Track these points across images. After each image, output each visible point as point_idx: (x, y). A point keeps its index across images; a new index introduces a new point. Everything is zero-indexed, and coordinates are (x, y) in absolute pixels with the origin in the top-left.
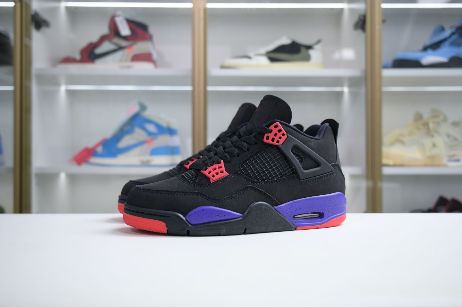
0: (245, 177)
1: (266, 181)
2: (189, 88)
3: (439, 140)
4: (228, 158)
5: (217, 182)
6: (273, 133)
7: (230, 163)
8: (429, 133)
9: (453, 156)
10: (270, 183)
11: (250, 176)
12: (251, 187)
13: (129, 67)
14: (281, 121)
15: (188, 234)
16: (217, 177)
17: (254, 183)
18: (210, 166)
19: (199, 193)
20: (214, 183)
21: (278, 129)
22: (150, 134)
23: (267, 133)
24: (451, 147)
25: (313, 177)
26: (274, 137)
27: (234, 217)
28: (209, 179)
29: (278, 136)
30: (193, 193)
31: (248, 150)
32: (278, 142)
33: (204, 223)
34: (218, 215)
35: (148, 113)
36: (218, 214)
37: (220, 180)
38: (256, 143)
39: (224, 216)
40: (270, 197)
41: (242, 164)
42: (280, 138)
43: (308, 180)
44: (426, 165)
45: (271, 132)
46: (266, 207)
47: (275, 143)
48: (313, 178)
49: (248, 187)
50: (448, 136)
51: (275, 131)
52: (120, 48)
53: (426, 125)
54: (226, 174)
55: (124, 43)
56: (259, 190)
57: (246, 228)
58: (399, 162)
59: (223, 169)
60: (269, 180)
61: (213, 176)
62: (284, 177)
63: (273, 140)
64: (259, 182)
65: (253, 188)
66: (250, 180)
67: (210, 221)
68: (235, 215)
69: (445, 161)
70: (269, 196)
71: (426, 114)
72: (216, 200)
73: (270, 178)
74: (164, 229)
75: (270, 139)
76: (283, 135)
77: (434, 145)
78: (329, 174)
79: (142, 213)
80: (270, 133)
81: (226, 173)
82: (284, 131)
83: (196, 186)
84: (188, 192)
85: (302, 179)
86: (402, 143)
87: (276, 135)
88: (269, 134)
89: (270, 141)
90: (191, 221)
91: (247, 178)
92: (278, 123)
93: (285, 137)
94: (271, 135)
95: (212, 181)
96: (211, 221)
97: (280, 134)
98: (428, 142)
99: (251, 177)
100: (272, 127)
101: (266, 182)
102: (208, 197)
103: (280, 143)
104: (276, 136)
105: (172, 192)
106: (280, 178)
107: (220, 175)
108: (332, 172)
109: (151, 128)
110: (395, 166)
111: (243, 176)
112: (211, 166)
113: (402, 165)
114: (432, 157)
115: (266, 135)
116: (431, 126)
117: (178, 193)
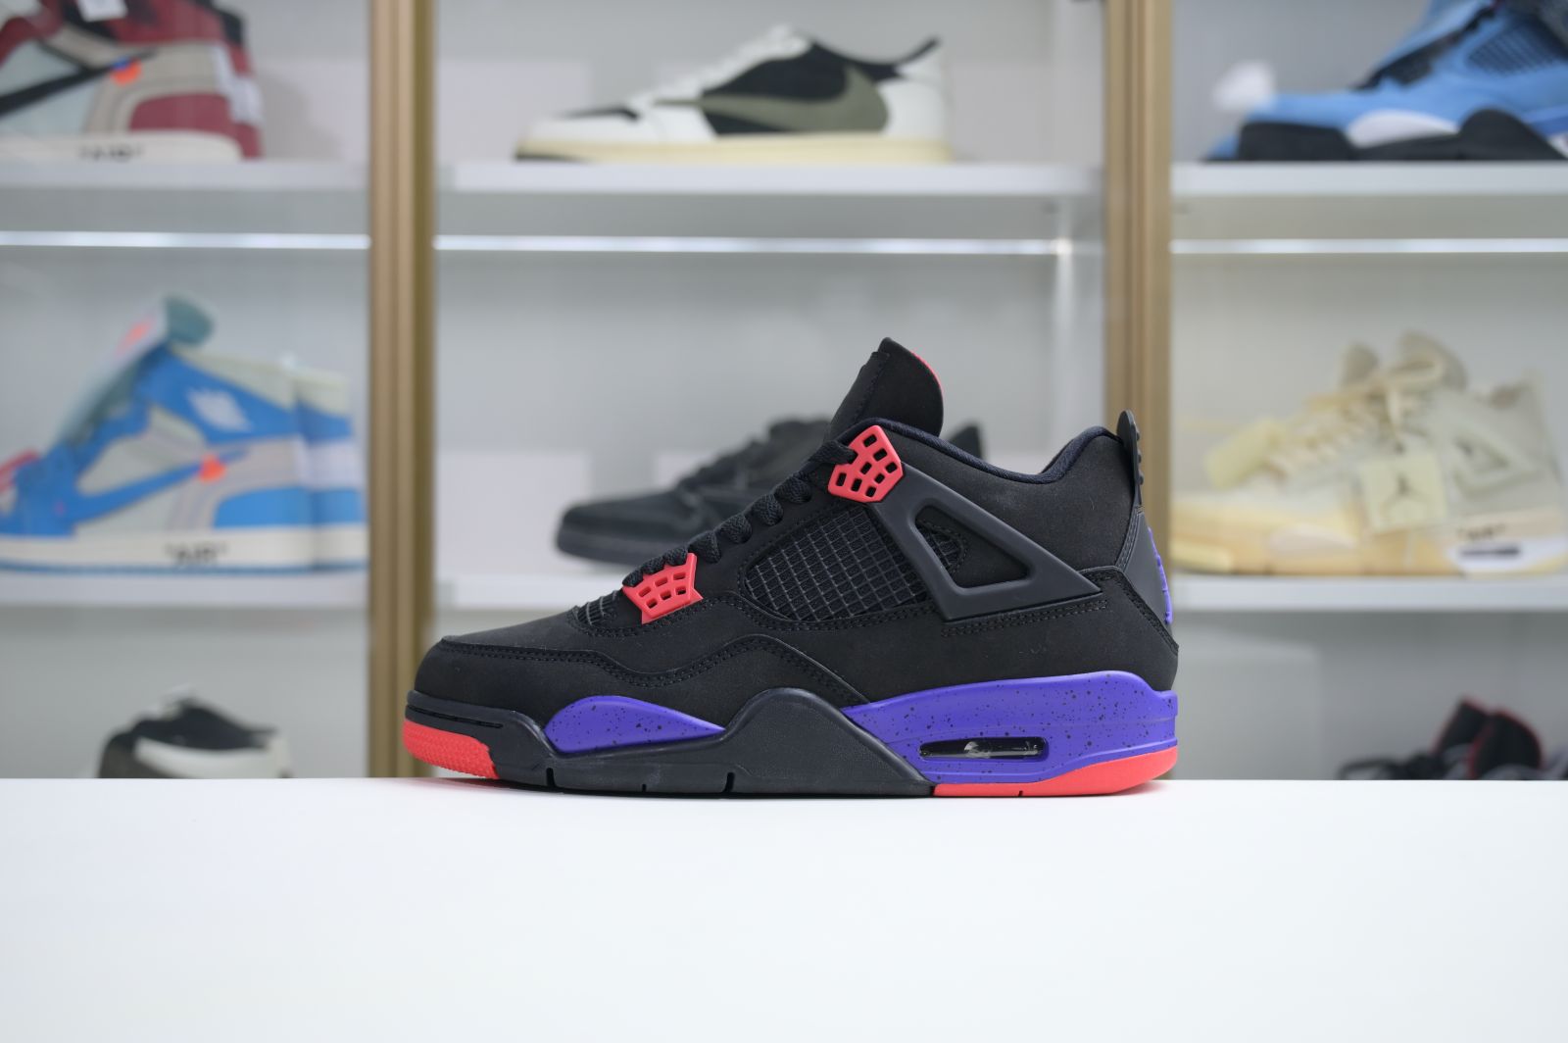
0: (751, 608)
1: (819, 621)
2: (359, 242)
3: (1425, 465)
4: (711, 549)
5: (660, 622)
6: (859, 463)
7: (716, 562)
8: (1388, 438)
9: (1489, 532)
10: (829, 629)
11: (770, 604)
12: (761, 640)
13: (122, 154)
14: (892, 423)
15: (550, 785)
16: (663, 607)
17: (775, 629)
18: (650, 574)
19: (596, 655)
20: (650, 624)
21: (875, 447)
22: (213, 435)
23: (841, 464)
24: (1476, 496)
25: (997, 612)
26: (860, 475)
27: (690, 734)
28: (638, 611)
29: (872, 473)
30: (581, 654)
31: (779, 520)
32: (871, 491)
33: (598, 751)
34: (639, 726)
35: (213, 354)
36: (641, 722)
37: (668, 617)
38: (807, 499)
39: (659, 728)
40: (824, 674)
41: (752, 567)
42: (880, 478)
43: (980, 624)
44: (1368, 573)
45: (852, 458)
46: (805, 707)
47: (861, 495)
48: (999, 615)
49: (751, 640)
50: (1467, 448)
51: (866, 454)
52: (86, 74)
53: (1377, 398)
54: (693, 596)
55: (101, 53)
56: (786, 650)
57: (734, 771)
58: (1256, 558)
59: (689, 583)
60: (830, 617)
61: (652, 604)
62: (885, 610)
63: (856, 485)
64: (791, 624)
65: (770, 642)
66: (765, 617)
67: (615, 742)
68: (696, 727)
69: (1451, 555)
70: (820, 669)
71: (1389, 353)
72: (641, 679)
73: (833, 613)
74: (485, 765)
75: (849, 482)
76: (891, 467)
77: (1404, 488)
78: (1073, 604)
79: (434, 714)
80: (851, 462)
81: (693, 594)
82: (894, 455)
83: (596, 635)
84: (567, 653)
85: (950, 618)
86: (1278, 475)
87: (866, 468)
88: (848, 465)
89: (845, 491)
90: (557, 740)
91: (756, 611)
92: (878, 427)
93: (898, 473)
94: (852, 471)
95: (645, 620)
96: (619, 742)
97: (879, 467)
98: (1378, 473)
99: (772, 608)
100: (857, 444)
101: (817, 625)
102: (619, 667)
103: (878, 496)
104: (868, 473)
105: (521, 653)
106: (869, 614)
107: (676, 601)
108: (1088, 598)
109: (220, 411)
110: (1237, 573)
111: (744, 603)
112: (655, 572)
113: (1268, 573)
114: (1395, 538)
115: (838, 470)
116: (1396, 405)
117: (537, 654)
